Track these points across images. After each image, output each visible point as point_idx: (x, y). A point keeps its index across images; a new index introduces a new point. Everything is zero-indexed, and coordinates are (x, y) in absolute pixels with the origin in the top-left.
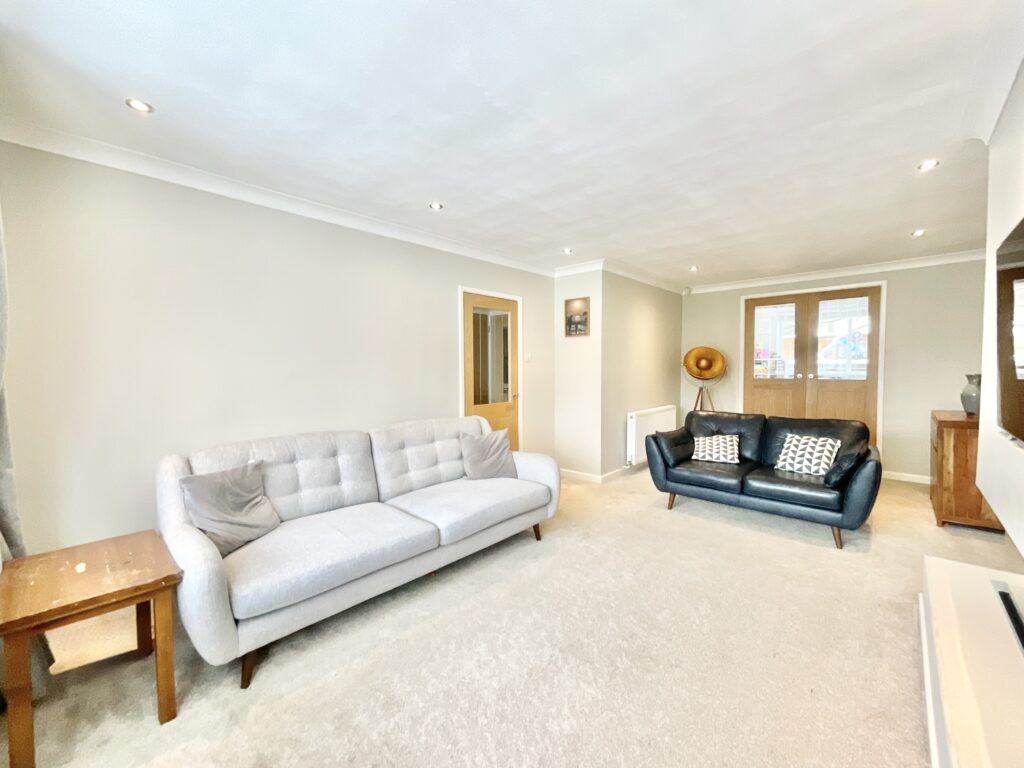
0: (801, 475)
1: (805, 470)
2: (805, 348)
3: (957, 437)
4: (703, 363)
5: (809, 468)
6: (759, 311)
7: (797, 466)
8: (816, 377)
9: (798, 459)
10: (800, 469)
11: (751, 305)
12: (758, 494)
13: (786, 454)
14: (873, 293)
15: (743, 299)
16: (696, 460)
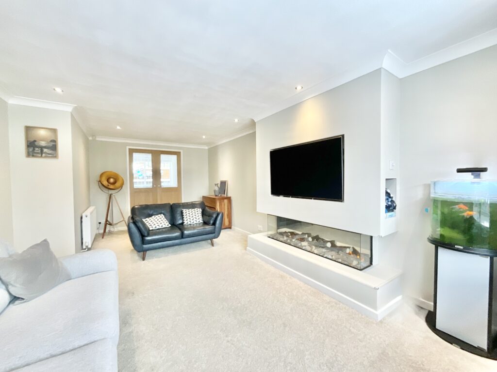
0: (194, 225)
1: (195, 222)
2: (156, 174)
3: (220, 203)
4: (112, 180)
5: (196, 221)
6: (135, 155)
7: (192, 221)
8: (161, 186)
9: (192, 219)
10: (193, 222)
11: (132, 151)
12: (189, 236)
13: (187, 217)
14: (178, 154)
15: (128, 148)
16: (152, 230)
